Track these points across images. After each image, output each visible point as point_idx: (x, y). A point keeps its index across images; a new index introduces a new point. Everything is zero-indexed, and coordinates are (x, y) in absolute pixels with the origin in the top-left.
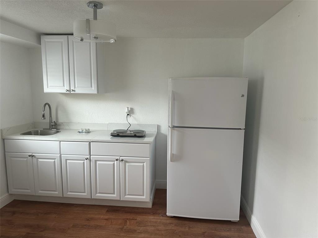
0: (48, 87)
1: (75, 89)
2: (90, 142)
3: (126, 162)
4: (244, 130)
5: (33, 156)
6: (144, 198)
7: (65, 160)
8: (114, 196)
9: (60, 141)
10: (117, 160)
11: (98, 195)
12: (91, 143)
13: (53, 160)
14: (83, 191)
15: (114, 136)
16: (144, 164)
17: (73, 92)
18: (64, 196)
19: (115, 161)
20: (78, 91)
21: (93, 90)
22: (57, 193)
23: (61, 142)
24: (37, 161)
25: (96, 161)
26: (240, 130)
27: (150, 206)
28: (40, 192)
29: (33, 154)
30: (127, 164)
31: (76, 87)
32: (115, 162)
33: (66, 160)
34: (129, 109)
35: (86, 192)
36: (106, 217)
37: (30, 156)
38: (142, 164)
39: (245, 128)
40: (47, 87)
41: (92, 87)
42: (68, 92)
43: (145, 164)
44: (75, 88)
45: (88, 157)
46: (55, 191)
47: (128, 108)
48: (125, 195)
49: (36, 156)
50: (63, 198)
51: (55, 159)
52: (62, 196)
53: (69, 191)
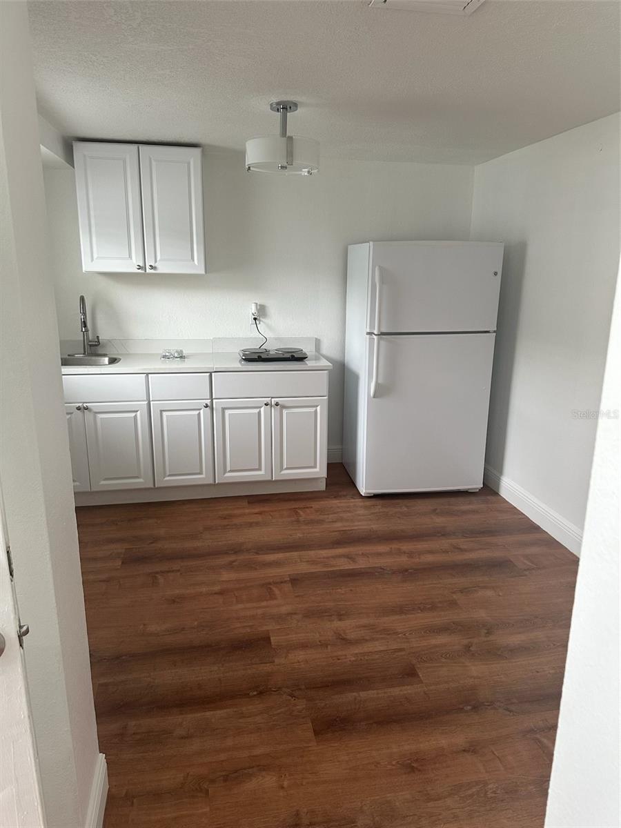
0: (92, 260)
1: (156, 265)
2: (211, 373)
3: (284, 407)
4: (495, 334)
5: (86, 409)
6: (317, 472)
7: (159, 412)
8: (261, 474)
9: (148, 374)
10: (266, 405)
11: (228, 474)
12: (213, 374)
13: (133, 414)
14: (198, 472)
15: (249, 361)
16: (316, 410)
17: (152, 271)
18: (156, 486)
19: (261, 407)
20: (163, 269)
21: (196, 265)
22: (141, 480)
23: (150, 375)
24: (95, 418)
25: (224, 409)
26: (488, 334)
27: (322, 486)
28: (103, 482)
29: (85, 405)
30: (285, 412)
31: (158, 259)
32: (262, 409)
33: (161, 411)
34: (258, 307)
35: (204, 473)
36: (257, 510)
37: (79, 408)
38: (313, 410)
39: (495, 329)
40: (90, 261)
41: (193, 260)
42: (140, 271)
43: (318, 408)
44: (156, 262)
45: (208, 402)
46: (137, 477)
47: (257, 304)
48: (282, 469)
49: (92, 408)
50: (155, 489)
51: (137, 411)
52: (152, 486)
53: (168, 473)
